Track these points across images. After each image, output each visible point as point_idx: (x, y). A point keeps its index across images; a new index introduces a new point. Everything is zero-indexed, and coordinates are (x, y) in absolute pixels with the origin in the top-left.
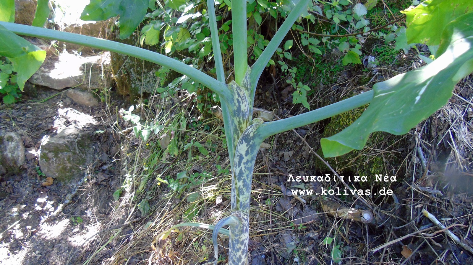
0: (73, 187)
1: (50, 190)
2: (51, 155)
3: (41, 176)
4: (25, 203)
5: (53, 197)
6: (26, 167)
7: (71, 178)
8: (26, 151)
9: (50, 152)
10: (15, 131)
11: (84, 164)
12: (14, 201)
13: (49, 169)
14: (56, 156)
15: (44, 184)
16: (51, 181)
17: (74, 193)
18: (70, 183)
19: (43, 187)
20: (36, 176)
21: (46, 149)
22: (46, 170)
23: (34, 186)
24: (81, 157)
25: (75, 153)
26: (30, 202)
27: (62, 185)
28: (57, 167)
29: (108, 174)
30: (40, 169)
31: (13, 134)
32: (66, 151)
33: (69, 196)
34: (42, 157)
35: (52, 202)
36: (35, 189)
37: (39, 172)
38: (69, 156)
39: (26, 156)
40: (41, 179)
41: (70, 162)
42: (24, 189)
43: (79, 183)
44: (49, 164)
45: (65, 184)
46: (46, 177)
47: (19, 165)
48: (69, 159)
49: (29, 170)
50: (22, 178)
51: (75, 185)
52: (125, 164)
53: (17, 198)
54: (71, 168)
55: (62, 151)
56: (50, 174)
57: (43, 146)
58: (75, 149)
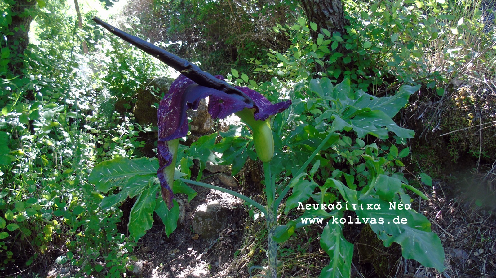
0: (210, 243)
1: (196, 243)
2: (200, 219)
3: (192, 232)
4: (179, 248)
5: (197, 248)
6: (184, 224)
7: (210, 237)
8: (186, 213)
9: (200, 217)
10: (182, 199)
11: (219, 229)
12: (174, 246)
13: (197, 229)
14: (203, 220)
15: (193, 238)
16: (197, 236)
17: (210, 248)
18: (209, 241)
19: (192, 240)
20: (189, 232)
21: (198, 214)
22: (196, 229)
23: (187, 238)
24: (218, 223)
25: (215, 220)
26: (183, 249)
27: (204, 241)
28: (203, 228)
29: (233, 239)
30: (192, 227)
31: (180, 201)
32: (210, 218)
33: (207, 249)
34: (195, 219)
35: (196, 252)
36: (187, 241)
37: (191, 229)
38: (211, 222)
39: (185, 217)
40: (192, 234)
41: (211, 226)
42: (180, 239)
43: (214, 241)
44: (198, 224)
45: (205, 241)
46: (195, 234)
47: (180, 223)
48: (210, 224)
49: (186, 227)
50: (181, 231)
51: (211, 242)
52: (246, 233)
53: (175, 244)
54: (211, 230)
55: (208, 217)
56: (198, 232)
57: (197, 212)
58: (215, 217)
